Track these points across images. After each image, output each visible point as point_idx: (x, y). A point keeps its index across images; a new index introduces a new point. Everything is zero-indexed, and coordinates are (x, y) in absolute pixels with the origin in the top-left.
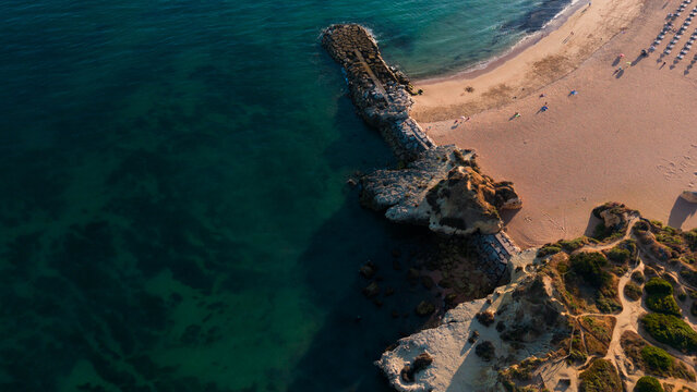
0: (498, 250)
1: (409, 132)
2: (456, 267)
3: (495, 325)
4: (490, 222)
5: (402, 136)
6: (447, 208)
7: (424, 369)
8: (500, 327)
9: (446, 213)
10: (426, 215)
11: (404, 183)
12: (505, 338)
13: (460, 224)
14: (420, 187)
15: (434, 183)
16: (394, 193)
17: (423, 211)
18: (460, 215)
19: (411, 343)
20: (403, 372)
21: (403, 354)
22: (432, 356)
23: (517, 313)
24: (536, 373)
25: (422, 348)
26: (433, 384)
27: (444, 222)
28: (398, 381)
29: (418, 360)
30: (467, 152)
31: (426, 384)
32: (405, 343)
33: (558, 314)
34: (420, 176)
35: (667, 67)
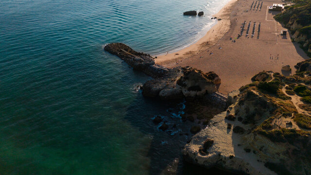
0: (220, 97)
1: (157, 67)
2: (202, 110)
3: (237, 119)
4: (211, 85)
5: (155, 69)
6: (189, 84)
7: (211, 146)
8: (240, 119)
9: (189, 85)
10: (180, 89)
11: (164, 82)
12: (245, 123)
13: (198, 88)
14: (172, 81)
15: (178, 78)
16: (160, 85)
17: (177, 88)
18: (197, 84)
19: (198, 137)
20: (200, 150)
21: (196, 143)
22: (212, 139)
23: (246, 109)
24: (273, 124)
25: (205, 138)
26: (219, 151)
27: (190, 89)
28: (199, 155)
29: (205, 143)
30: (188, 67)
31: (216, 152)
32: (195, 138)
33: (266, 102)
34: (170, 78)
35: (250, 38)
